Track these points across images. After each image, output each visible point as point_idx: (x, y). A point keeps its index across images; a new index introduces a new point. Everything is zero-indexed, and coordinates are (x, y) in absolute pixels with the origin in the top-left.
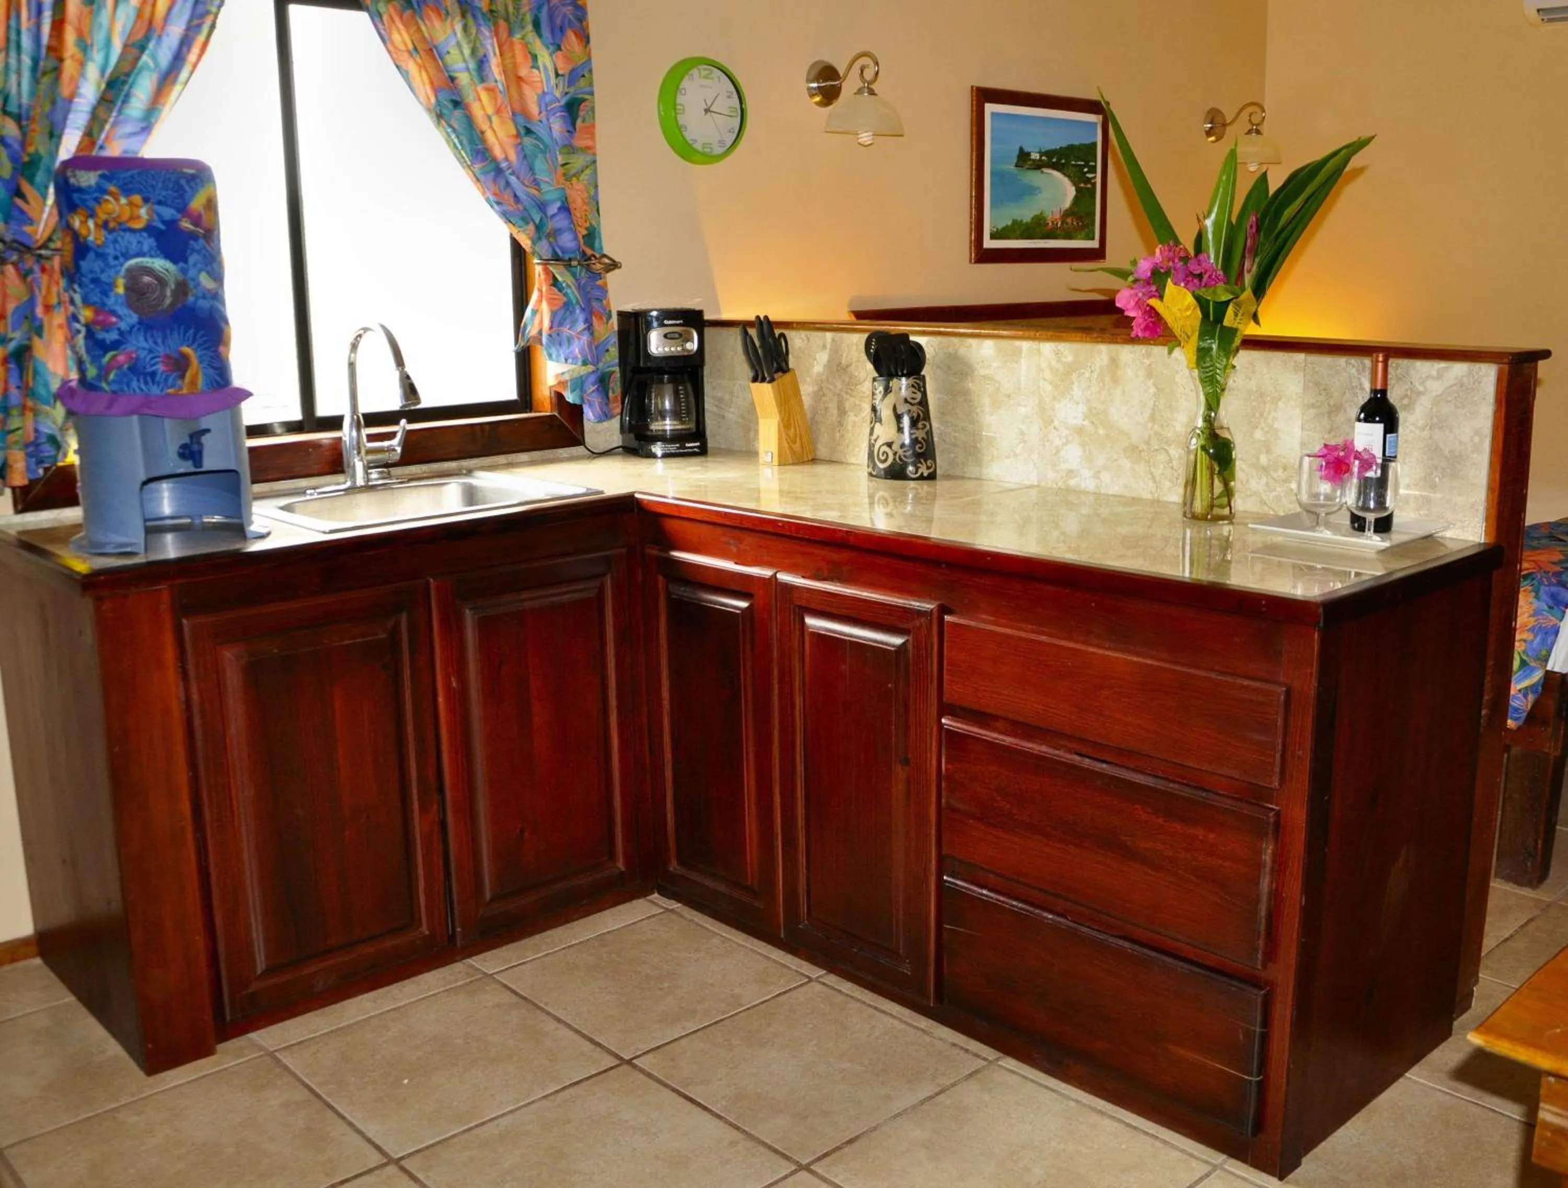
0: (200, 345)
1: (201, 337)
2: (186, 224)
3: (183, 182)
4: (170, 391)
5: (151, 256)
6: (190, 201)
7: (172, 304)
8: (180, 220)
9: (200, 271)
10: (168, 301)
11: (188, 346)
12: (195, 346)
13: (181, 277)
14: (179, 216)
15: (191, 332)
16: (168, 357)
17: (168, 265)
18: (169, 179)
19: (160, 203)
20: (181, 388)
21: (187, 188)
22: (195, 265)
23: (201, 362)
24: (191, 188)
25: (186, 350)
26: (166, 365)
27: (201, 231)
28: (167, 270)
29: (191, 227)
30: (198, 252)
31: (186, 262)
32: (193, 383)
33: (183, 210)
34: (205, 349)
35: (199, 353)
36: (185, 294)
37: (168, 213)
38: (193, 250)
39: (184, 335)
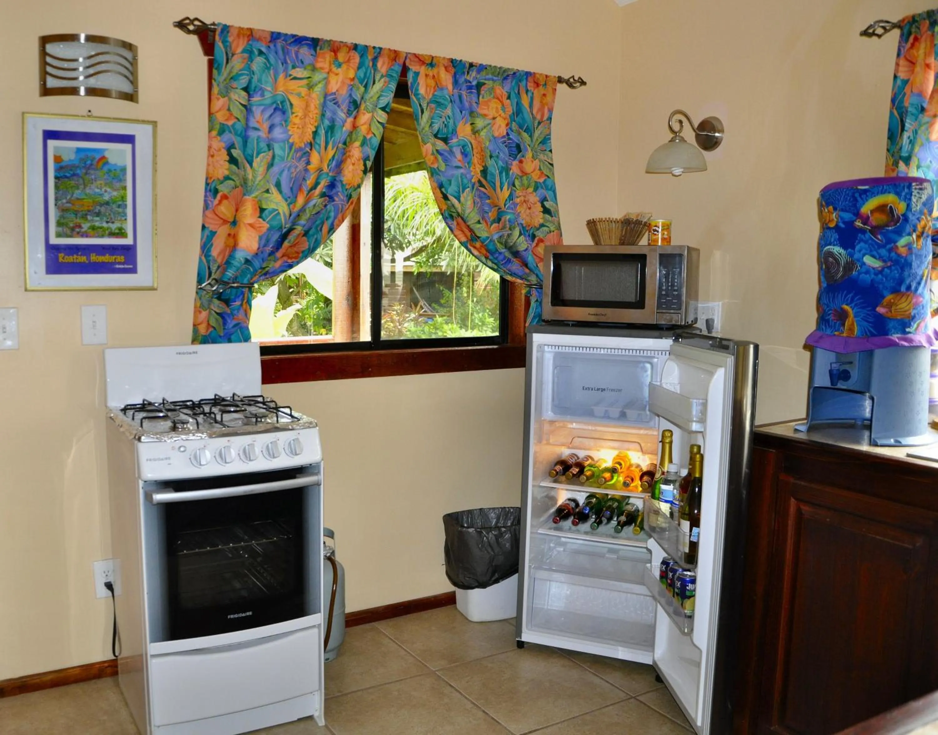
0: (856, 305)
1: (858, 300)
2: (858, 224)
3: (857, 195)
4: (836, 333)
5: (834, 245)
6: (861, 206)
7: (842, 276)
8: (855, 221)
9: (864, 255)
10: (840, 274)
11: (847, 305)
12: (853, 305)
13: (849, 259)
14: (854, 218)
15: (851, 295)
16: (836, 311)
17: (842, 251)
18: (848, 195)
19: (842, 210)
20: (843, 332)
21: (859, 199)
22: (860, 251)
23: (855, 317)
24: (862, 199)
25: (846, 307)
26: (835, 316)
27: (869, 228)
28: (840, 254)
29: (861, 225)
30: (866, 242)
31: (853, 248)
32: (851, 330)
33: (858, 215)
34: (861, 308)
35: (856, 310)
36: (851, 270)
37: (847, 216)
38: (861, 240)
39: (845, 296)
